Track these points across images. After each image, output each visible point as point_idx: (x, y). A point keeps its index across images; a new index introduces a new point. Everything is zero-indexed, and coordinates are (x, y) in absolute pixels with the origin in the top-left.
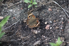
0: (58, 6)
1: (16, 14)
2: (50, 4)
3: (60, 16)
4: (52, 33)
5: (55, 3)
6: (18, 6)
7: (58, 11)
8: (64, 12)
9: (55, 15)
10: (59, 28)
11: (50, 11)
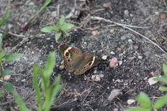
0: (106, 23)
1: (31, 62)
2: (88, 24)
3: (123, 38)
4: (128, 70)
5: (97, 20)
6: (26, 47)
7: (112, 31)
8: (126, 29)
9: (110, 40)
10: (135, 59)
11: (97, 35)
